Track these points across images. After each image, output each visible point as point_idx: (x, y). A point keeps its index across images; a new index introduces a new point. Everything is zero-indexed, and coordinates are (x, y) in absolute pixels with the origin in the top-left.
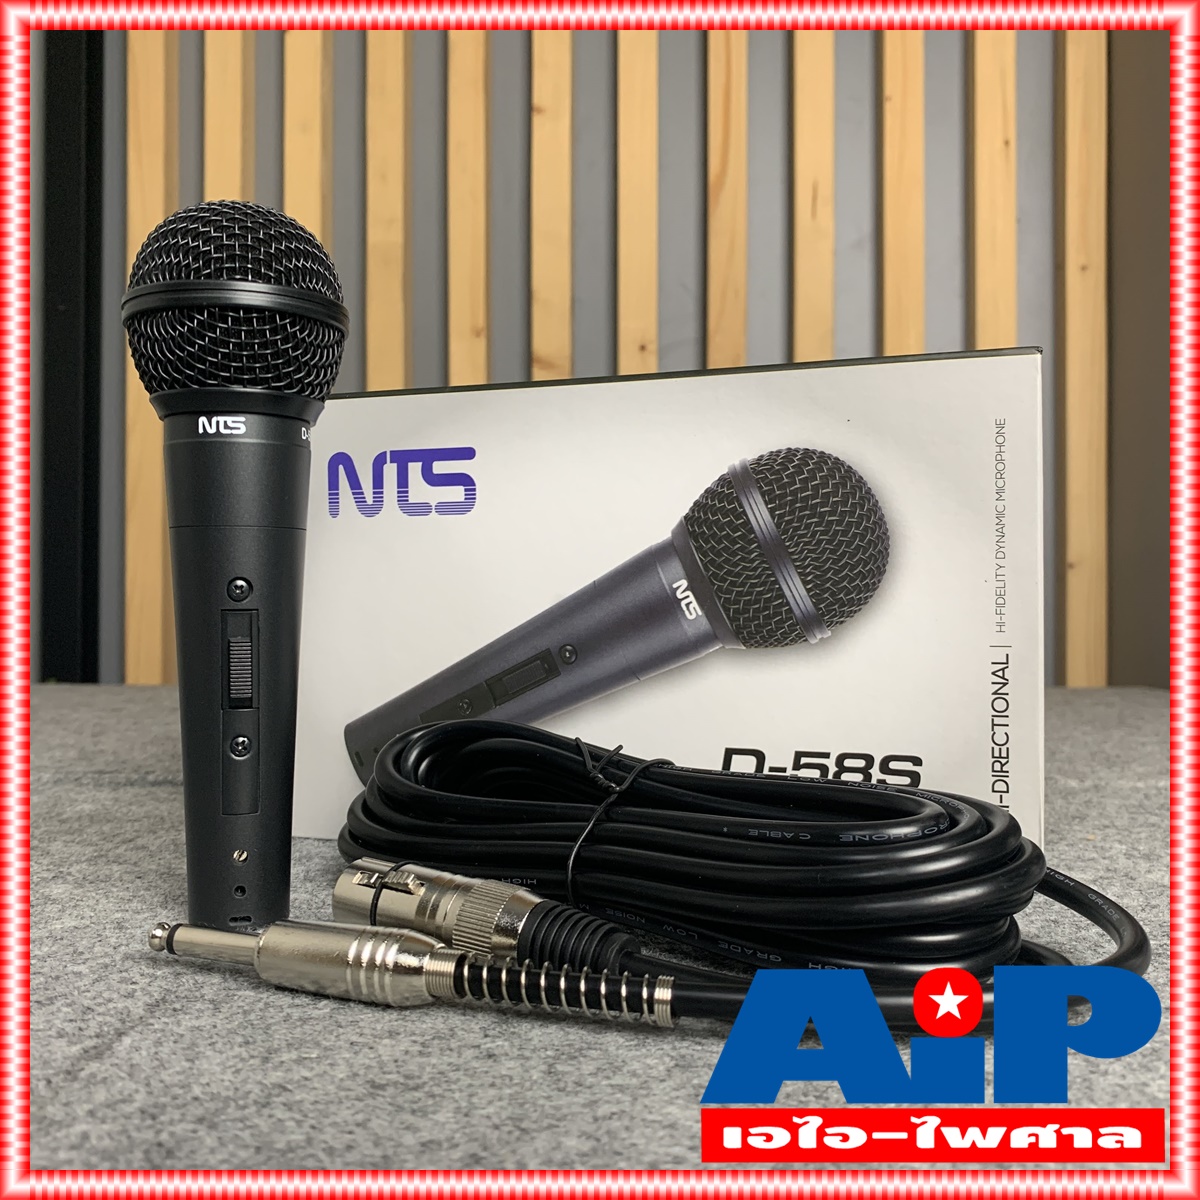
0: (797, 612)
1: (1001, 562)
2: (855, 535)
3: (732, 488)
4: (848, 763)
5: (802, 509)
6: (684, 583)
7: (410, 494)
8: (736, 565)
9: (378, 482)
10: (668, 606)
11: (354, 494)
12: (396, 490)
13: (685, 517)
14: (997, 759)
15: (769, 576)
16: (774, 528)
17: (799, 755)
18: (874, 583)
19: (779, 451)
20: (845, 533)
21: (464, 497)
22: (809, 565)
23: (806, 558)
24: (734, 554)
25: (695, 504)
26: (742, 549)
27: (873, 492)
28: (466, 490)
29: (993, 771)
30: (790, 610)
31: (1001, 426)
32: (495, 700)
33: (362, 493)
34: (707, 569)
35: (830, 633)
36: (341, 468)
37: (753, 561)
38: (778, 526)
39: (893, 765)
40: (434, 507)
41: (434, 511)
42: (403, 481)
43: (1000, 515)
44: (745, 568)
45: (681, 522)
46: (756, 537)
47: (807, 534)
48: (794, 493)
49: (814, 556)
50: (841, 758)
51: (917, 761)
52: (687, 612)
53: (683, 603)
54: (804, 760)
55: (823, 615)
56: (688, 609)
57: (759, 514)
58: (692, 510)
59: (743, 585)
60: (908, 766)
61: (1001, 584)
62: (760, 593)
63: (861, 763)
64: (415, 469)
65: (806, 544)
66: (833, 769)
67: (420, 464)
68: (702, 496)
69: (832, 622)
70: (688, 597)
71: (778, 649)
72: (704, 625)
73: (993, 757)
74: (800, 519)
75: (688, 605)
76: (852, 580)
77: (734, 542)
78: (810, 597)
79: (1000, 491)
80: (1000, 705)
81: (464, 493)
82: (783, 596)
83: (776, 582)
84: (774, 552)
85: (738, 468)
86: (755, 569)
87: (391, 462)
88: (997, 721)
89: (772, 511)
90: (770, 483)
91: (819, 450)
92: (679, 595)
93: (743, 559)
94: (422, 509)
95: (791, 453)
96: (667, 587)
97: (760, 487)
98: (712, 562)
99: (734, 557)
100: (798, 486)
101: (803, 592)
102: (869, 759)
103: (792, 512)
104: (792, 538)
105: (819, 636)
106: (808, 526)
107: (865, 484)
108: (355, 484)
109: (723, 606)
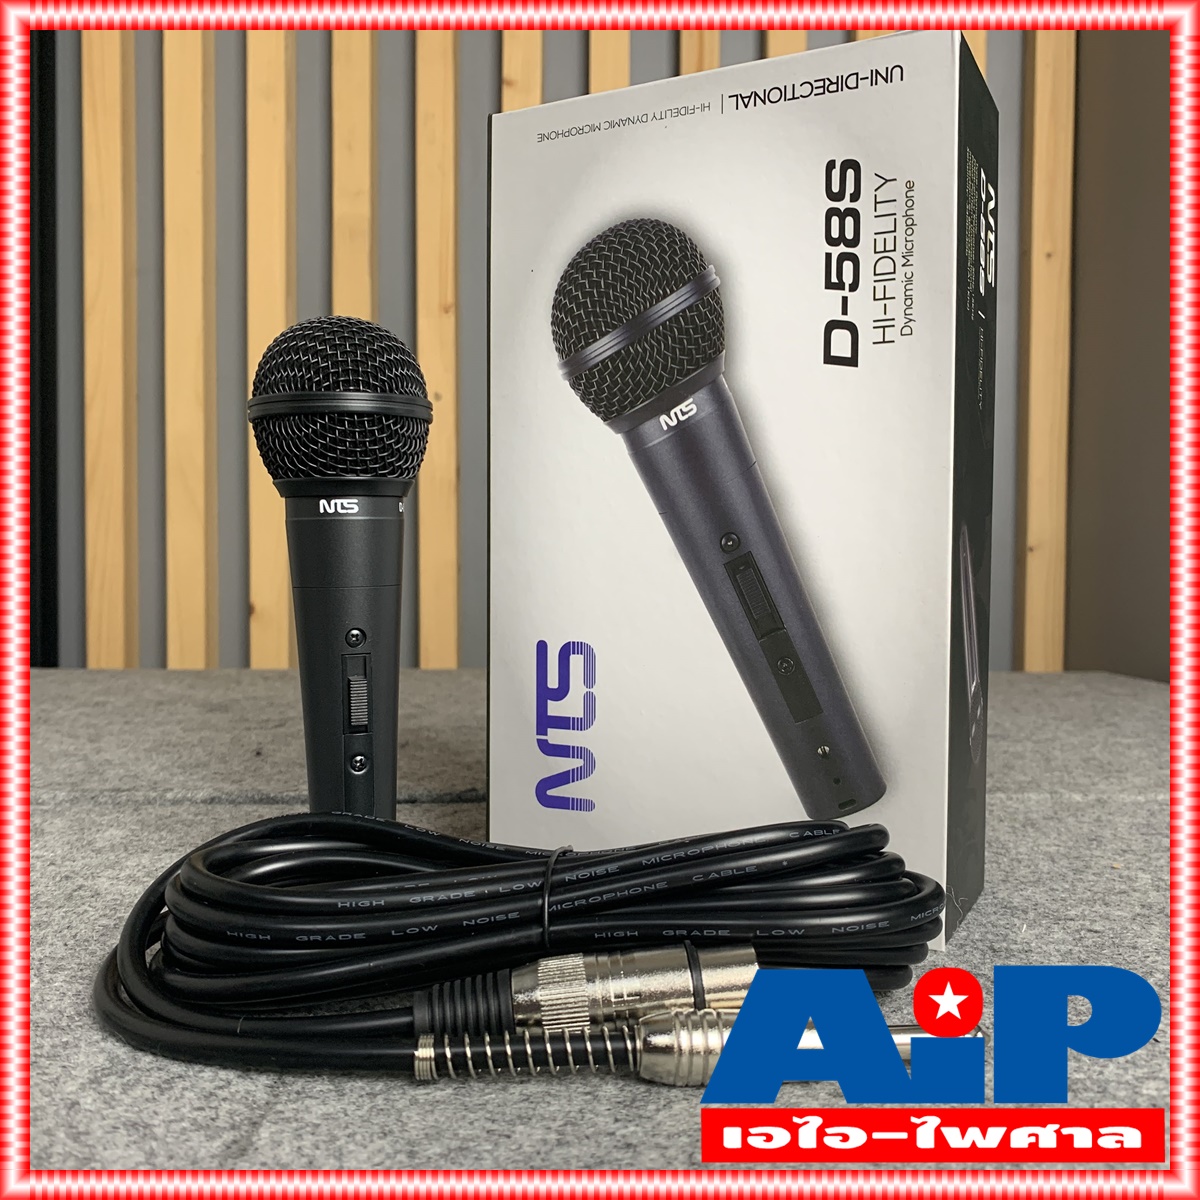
0: (692, 300)
1: (650, 116)
2: (626, 253)
3: (581, 375)
4: (835, 234)
5: (602, 306)
6: (663, 418)
7: (576, 716)
8: (648, 366)
9: (563, 751)
10: (684, 433)
11: (573, 781)
12: (571, 731)
13: (605, 420)
14: (825, 89)
15: (658, 332)
16: (617, 330)
17: (829, 285)
18: (667, 229)
19: (553, 332)
20: (623, 262)
21: (580, 655)
22: (650, 294)
23: (643, 297)
24: (638, 368)
25: (593, 411)
26: (634, 361)
27: (590, 241)
28: (574, 653)
29: (837, 91)
30: (690, 308)
31: (542, 137)
32: (779, 629)
33: (573, 770)
34: (652, 395)
35: (711, 266)
36: (550, 792)
37: (645, 350)
38: (615, 327)
39: (836, 188)
40: (588, 690)
41: (591, 690)
42: (563, 723)
43: (612, 125)
44: (651, 357)
45: (609, 425)
46: (623, 349)
47: (622, 298)
48: (588, 315)
49: (642, 290)
50: (831, 241)
51: (831, 165)
52: (690, 414)
53: (682, 418)
54: (834, 279)
55: (694, 275)
56: (687, 413)
57: (604, 347)
58: (598, 414)
59: (665, 358)
60: (836, 174)
61: (669, 113)
62: (674, 341)
63: (835, 220)
64: (554, 709)
65: (631, 299)
66: (842, 248)
67: (549, 701)
68: (587, 404)
69: (701, 265)
70: (676, 414)
71: (725, 316)
72: (702, 395)
73: (824, 93)
74: (610, 306)
75: (683, 414)
76: (664, 251)
77: (627, 370)
78: (678, 289)
79: (593, 128)
80: (775, 95)
81: (576, 655)
82: (676, 316)
83: (664, 324)
84: (638, 329)
85: (565, 371)
86: (652, 346)
87: (546, 734)
88: (789, 96)
89: (603, 335)
90: (579, 339)
91: (554, 295)
92: (674, 423)
93: (643, 360)
94: (589, 701)
95: (556, 322)
96: (666, 436)
97: (582, 348)
98: (644, 391)
99: (640, 368)
100: (582, 311)
101: (674, 296)
102: (831, 213)
103: (604, 315)
104: (626, 313)
105: (714, 276)
106: (616, 299)
107: (583, 249)
108: (563, 778)
109: (686, 376)
